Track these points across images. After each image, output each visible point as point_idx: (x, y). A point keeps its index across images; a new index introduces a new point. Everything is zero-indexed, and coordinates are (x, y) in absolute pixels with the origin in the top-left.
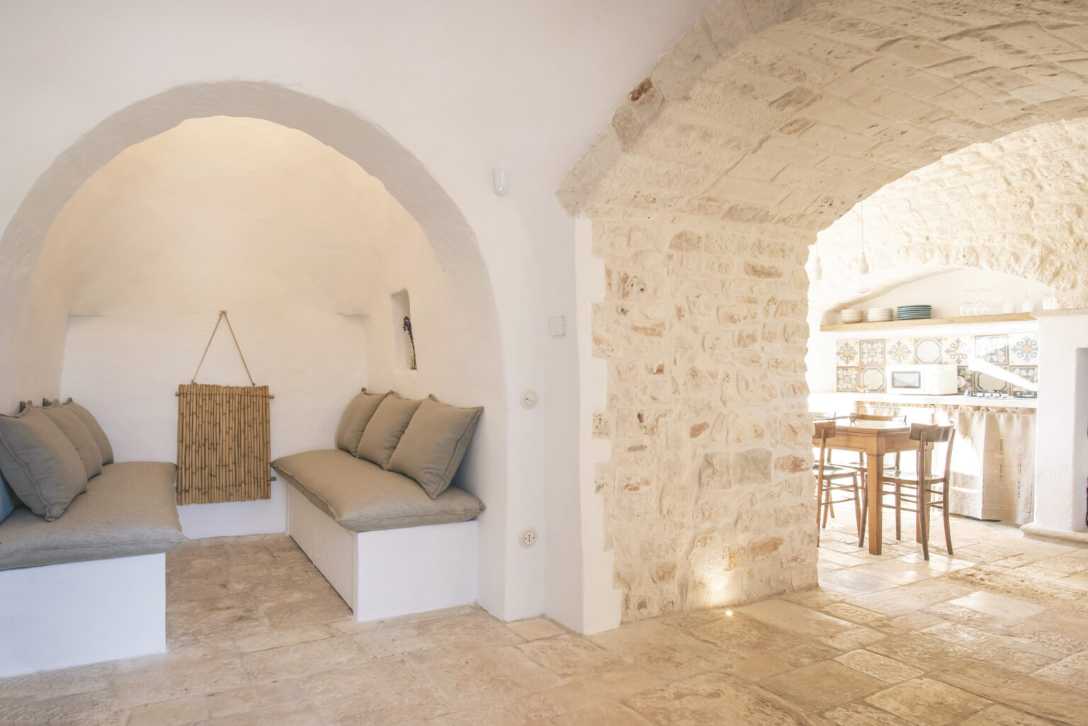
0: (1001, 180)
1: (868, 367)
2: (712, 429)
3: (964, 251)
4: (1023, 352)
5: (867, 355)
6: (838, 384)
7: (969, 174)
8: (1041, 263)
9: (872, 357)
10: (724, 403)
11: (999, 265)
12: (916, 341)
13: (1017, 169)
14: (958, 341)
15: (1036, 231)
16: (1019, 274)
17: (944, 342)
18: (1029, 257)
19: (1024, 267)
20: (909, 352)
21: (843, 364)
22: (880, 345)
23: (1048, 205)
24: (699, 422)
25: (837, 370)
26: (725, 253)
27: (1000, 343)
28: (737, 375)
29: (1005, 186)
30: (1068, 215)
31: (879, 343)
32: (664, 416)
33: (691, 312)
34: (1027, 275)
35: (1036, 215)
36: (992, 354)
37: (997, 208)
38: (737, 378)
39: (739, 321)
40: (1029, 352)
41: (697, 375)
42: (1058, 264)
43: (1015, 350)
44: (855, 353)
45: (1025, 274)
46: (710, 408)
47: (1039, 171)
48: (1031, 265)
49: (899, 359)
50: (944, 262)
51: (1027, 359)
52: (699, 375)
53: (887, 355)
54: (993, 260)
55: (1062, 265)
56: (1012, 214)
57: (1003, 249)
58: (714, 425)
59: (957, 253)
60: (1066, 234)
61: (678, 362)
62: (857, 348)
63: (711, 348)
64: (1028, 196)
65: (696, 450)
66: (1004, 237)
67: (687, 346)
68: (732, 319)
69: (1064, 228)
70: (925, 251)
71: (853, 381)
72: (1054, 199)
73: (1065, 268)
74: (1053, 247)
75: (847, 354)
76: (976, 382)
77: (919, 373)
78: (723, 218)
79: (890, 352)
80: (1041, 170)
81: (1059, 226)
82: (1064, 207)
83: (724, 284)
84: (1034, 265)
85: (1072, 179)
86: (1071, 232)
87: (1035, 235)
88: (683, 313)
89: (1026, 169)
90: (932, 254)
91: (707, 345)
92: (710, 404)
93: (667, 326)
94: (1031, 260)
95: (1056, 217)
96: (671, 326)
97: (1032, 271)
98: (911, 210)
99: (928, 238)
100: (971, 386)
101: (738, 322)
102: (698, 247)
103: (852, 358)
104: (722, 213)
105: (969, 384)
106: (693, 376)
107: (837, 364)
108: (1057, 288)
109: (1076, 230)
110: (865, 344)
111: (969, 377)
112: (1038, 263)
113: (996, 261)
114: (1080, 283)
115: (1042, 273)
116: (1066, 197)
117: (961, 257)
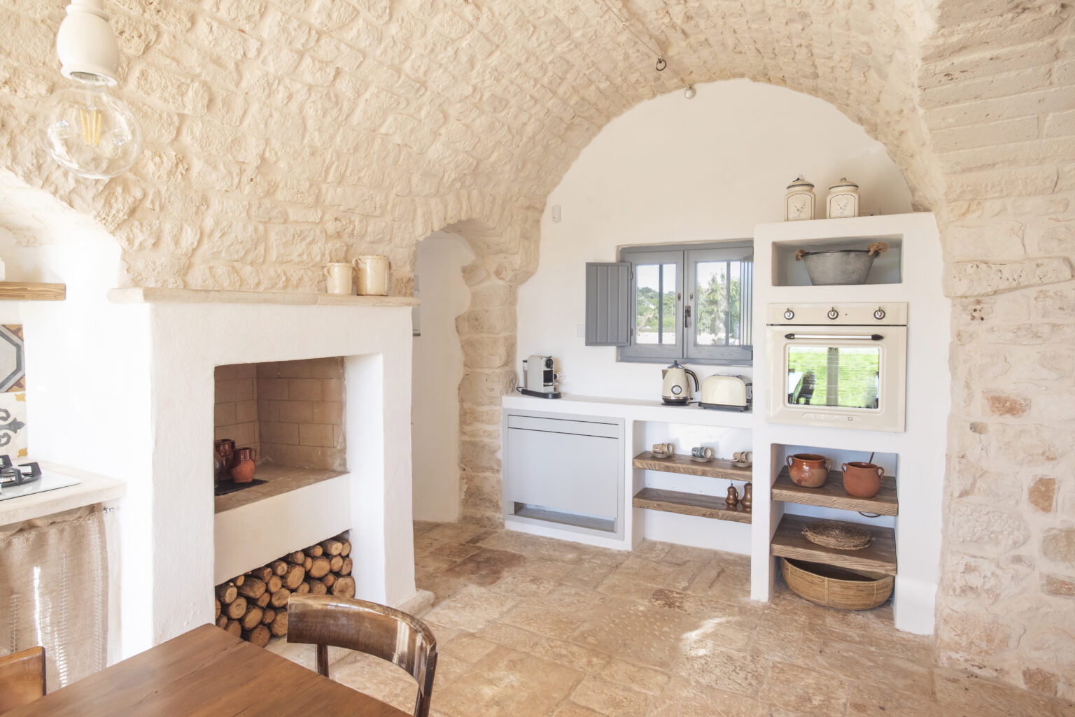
19: (77, 181)
23: (174, 64)
35: (143, 73)
42: (138, 194)
55: (145, 195)
57: (34, 118)
72: (192, 59)
73: (148, 204)
81: (165, 115)
82: (196, 84)
85: (245, 40)
95: (173, 97)
97: (91, 194)
108: (127, 240)
109: (186, 138)
113: (9, 144)
114: (167, 238)
115: (108, 203)
116: (211, 66)
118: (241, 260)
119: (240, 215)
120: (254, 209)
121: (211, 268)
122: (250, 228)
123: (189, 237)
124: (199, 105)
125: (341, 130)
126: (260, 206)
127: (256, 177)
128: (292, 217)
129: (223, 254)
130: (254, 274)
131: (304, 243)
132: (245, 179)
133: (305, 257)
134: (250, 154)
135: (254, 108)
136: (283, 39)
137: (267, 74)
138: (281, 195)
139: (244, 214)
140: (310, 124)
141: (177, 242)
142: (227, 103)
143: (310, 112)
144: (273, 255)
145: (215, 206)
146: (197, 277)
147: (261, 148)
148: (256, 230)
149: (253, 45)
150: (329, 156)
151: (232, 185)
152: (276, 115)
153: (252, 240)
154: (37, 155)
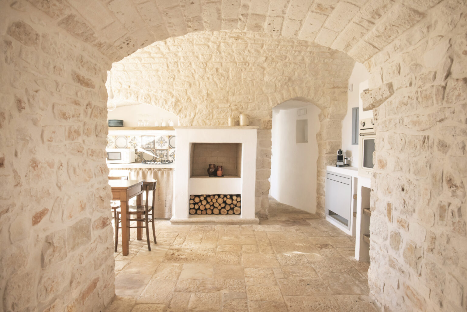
0: (165, 64)
2: (51, 213)
3: (145, 96)
4: (160, 143)
7: (153, 58)
8: (175, 105)
10: (60, 188)
11: (159, 104)
12: (116, 137)
13: (173, 60)
14: (134, 138)
15: (174, 91)
16: (166, 109)
17: (128, 138)
18: (170, 102)
19: (169, 106)
20: (112, 142)
23: (180, 80)
24: (40, 209)
26: (58, 57)
27: (151, 139)
28: (68, 163)
29: (166, 68)
30: (186, 86)
32: (6, 212)
33: (31, 105)
34: (169, 110)
35: (175, 84)
36: (148, 144)
37: (161, 78)
38: (68, 165)
39: (70, 118)
40: (162, 144)
41: (37, 166)
42: (181, 107)
43: (157, 142)
46: (49, 194)
47: (180, 64)
48: (171, 106)
50: (136, 100)
51: (162, 146)
52: (39, 166)
54: (157, 102)
55: (182, 107)
56: (167, 82)
57: (161, 97)
58: (52, 209)
59: (142, 96)
60: (184, 94)
61: (19, 154)
63: (49, 141)
64: (174, 75)
65: (38, 236)
66: (162, 91)
67: (28, 138)
68: (64, 116)
69: (184, 91)
70: (127, 93)
72: (183, 78)
73: (183, 109)
74: (180, 99)
76: (142, 156)
77: (120, 153)
78: (59, 24)
80: (181, 63)
81: (182, 90)
82: (186, 82)
83: (57, 85)
84: (172, 106)
85: (190, 71)
86: (186, 94)
87: (174, 93)
88: (23, 105)
89: (175, 62)
90: (131, 94)
91: (46, 138)
92: (48, 191)
93: (7, 116)
94: (171, 104)
95: (182, 86)
96: (11, 116)
97: (171, 109)
98: (124, 70)
99: (129, 87)
100: (140, 158)
101: (68, 119)
102: (36, 43)
104: (60, 19)
105: (139, 157)
106: (34, 167)
108: (180, 117)
109: (188, 93)
111: (139, 154)
112: (174, 105)
114: (188, 116)
115: (175, 110)
116: (187, 78)
117: (143, 98)
118: (205, 119)
120: (208, 106)
121: (198, 121)
122: (207, 111)
123: (193, 115)
125: (228, 82)
126: (210, 105)
127: (207, 98)
128: (220, 106)
129: (201, 118)
131: (224, 113)
132: (204, 99)
133: (225, 117)
134: (204, 93)
135: (201, 83)
136: (198, 67)
137: (200, 75)
138: (216, 102)
139: (206, 108)
140: (217, 82)
141: (190, 116)
142: (195, 84)
143: (216, 80)
144: (215, 117)
145: (198, 107)
146: (195, 123)
147: (207, 91)
148: (209, 111)
149: (193, 71)
150: (227, 89)
151: (201, 101)
152: (207, 83)
153: (208, 114)
154: (162, 103)
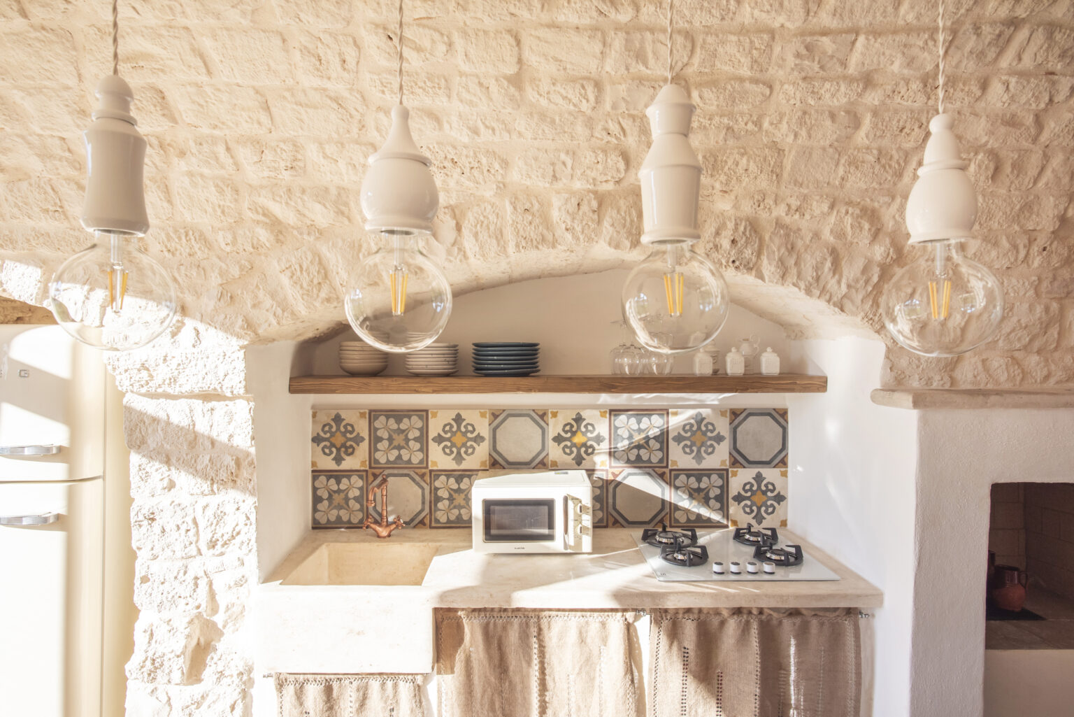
1: (387, 472)
3: (736, 229)
4: (693, 444)
5: (386, 443)
6: (315, 510)
8: (881, 277)
9: (399, 448)
11: (799, 276)
12: (495, 416)
14: (579, 419)
16: (835, 299)
17: (551, 421)
18: (860, 264)
19: (849, 286)
20: (479, 439)
21: (328, 463)
22: (416, 422)
25: (315, 478)
27: (654, 425)
31: (415, 418)
34: (848, 305)
36: (639, 447)
40: (703, 444)
43: (679, 439)
44: (359, 440)
45: (846, 301)
48: (862, 282)
49: (459, 453)
51: (699, 458)
53: (431, 444)
54: (790, 261)
57: (816, 235)
59: (720, 233)
62: (362, 428)
66: (832, 207)
71: (352, 503)
72: (978, 129)
75: (339, 440)
76: (610, 501)
79: (439, 439)
82: (980, 156)
84: (867, 282)
85: (1053, 83)
94: (865, 270)
97: (860, 296)
103: (350, 451)
107: (314, 464)
110: (382, 419)
111: (601, 492)
112: (875, 279)
113: (796, 264)
115: (875, 301)
116: (1002, 130)
117: (726, 244)
118: (1025, 347)
119: (1025, 294)
120: (1045, 284)
121: (984, 361)
122: (1039, 309)
124: (982, 178)
126: (1054, 279)
127: (1051, 245)
129: (1001, 343)
130: (1043, 364)
132: (1035, 249)
139: (1031, 293)
142: (1018, 167)
144: (1072, 339)
146: (967, 372)
147: (1062, 207)
148: (1047, 309)
149: (1066, 85)
151: (1016, 260)
153: (1041, 323)
154: (817, 268)
